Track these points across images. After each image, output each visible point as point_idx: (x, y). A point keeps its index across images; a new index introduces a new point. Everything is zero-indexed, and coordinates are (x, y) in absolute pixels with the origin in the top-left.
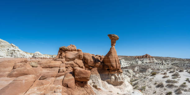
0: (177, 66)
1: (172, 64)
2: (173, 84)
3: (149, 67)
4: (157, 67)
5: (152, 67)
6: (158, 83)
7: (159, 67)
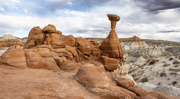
0: (172, 52)
1: (167, 50)
2: (177, 73)
3: (140, 54)
4: (149, 54)
5: (143, 54)
6: (160, 72)
7: (152, 54)
